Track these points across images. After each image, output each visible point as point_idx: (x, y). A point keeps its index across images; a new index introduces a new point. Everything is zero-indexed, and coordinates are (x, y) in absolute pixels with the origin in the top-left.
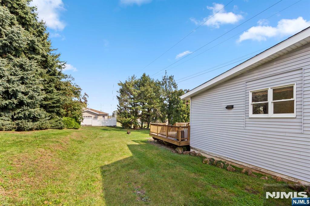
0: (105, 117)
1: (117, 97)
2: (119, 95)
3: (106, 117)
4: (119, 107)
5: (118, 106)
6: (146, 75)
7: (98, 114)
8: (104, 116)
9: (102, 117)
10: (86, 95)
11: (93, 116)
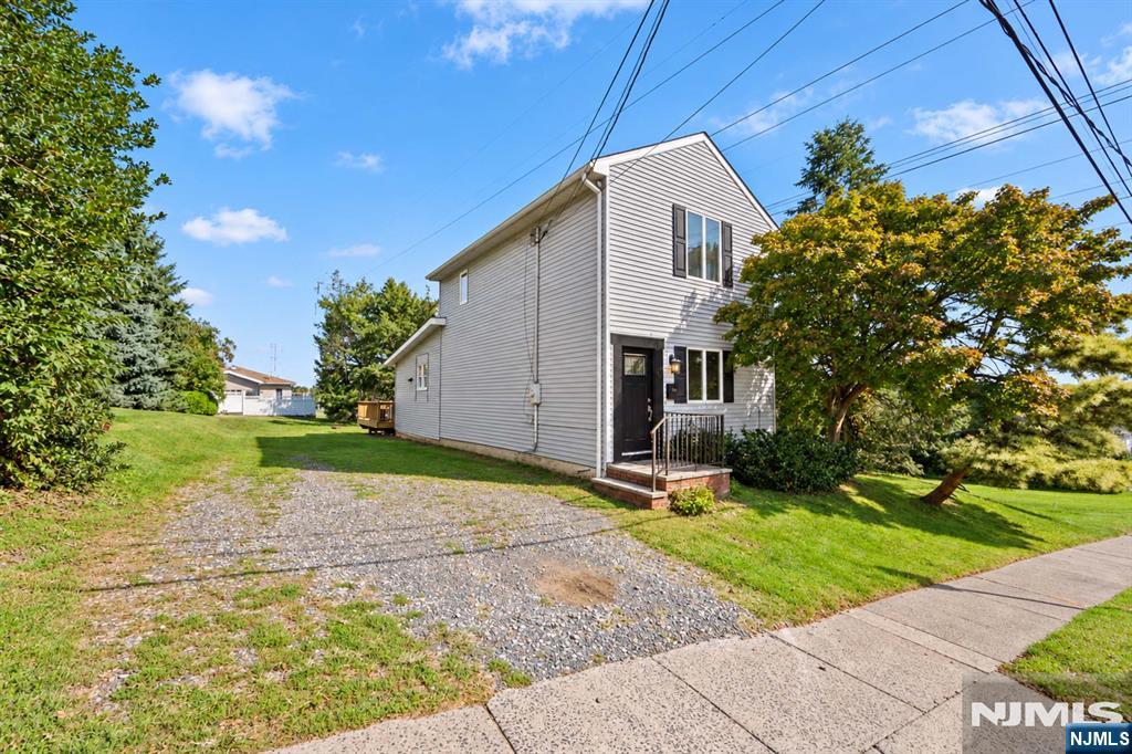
0: (284, 392)
1: (317, 339)
2: (320, 332)
3: (287, 393)
4: (321, 366)
5: (317, 362)
6: (397, 282)
7: (261, 382)
8: (279, 390)
9: (275, 391)
10: (227, 341)
11: (245, 389)
